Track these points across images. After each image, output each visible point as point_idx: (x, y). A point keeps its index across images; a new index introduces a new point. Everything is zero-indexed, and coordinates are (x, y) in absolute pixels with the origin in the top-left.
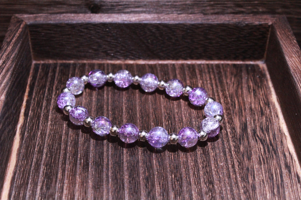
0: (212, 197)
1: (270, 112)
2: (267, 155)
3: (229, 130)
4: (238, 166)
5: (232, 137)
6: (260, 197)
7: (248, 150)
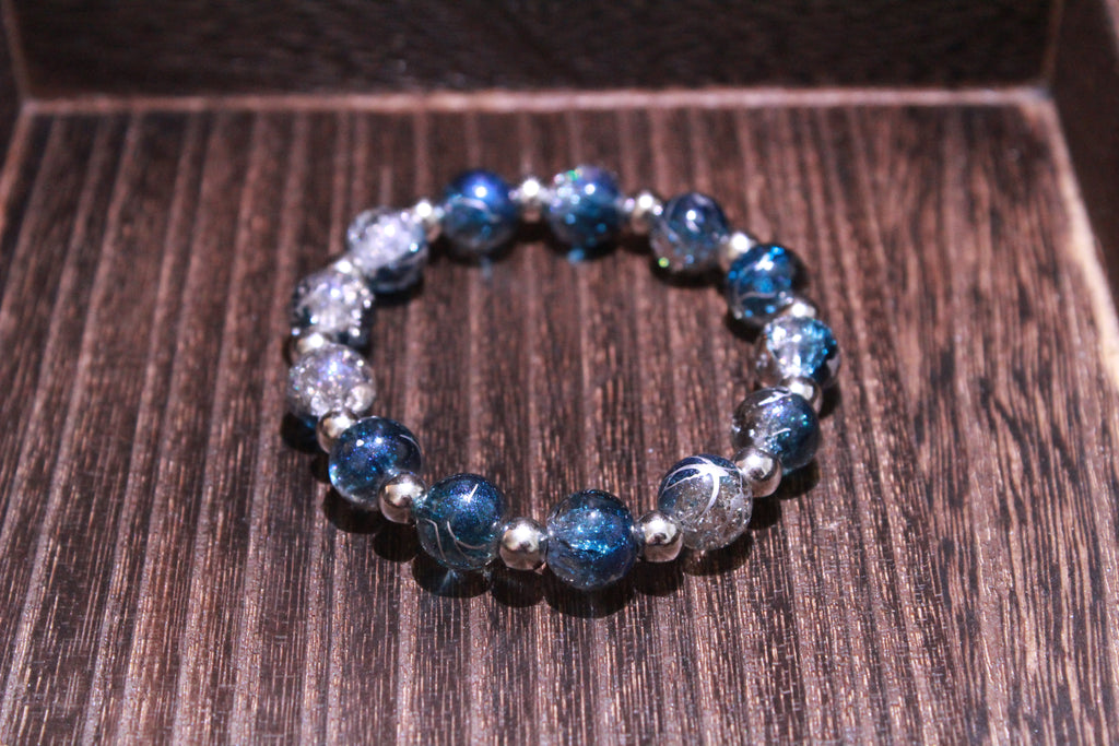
0: (784, 663)
1: (1062, 305)
2: (1035, 486)
3: (871, 383)
4: (905, 534)
5: (886, 413)
6: (993, 662)
7: (955, 469)
